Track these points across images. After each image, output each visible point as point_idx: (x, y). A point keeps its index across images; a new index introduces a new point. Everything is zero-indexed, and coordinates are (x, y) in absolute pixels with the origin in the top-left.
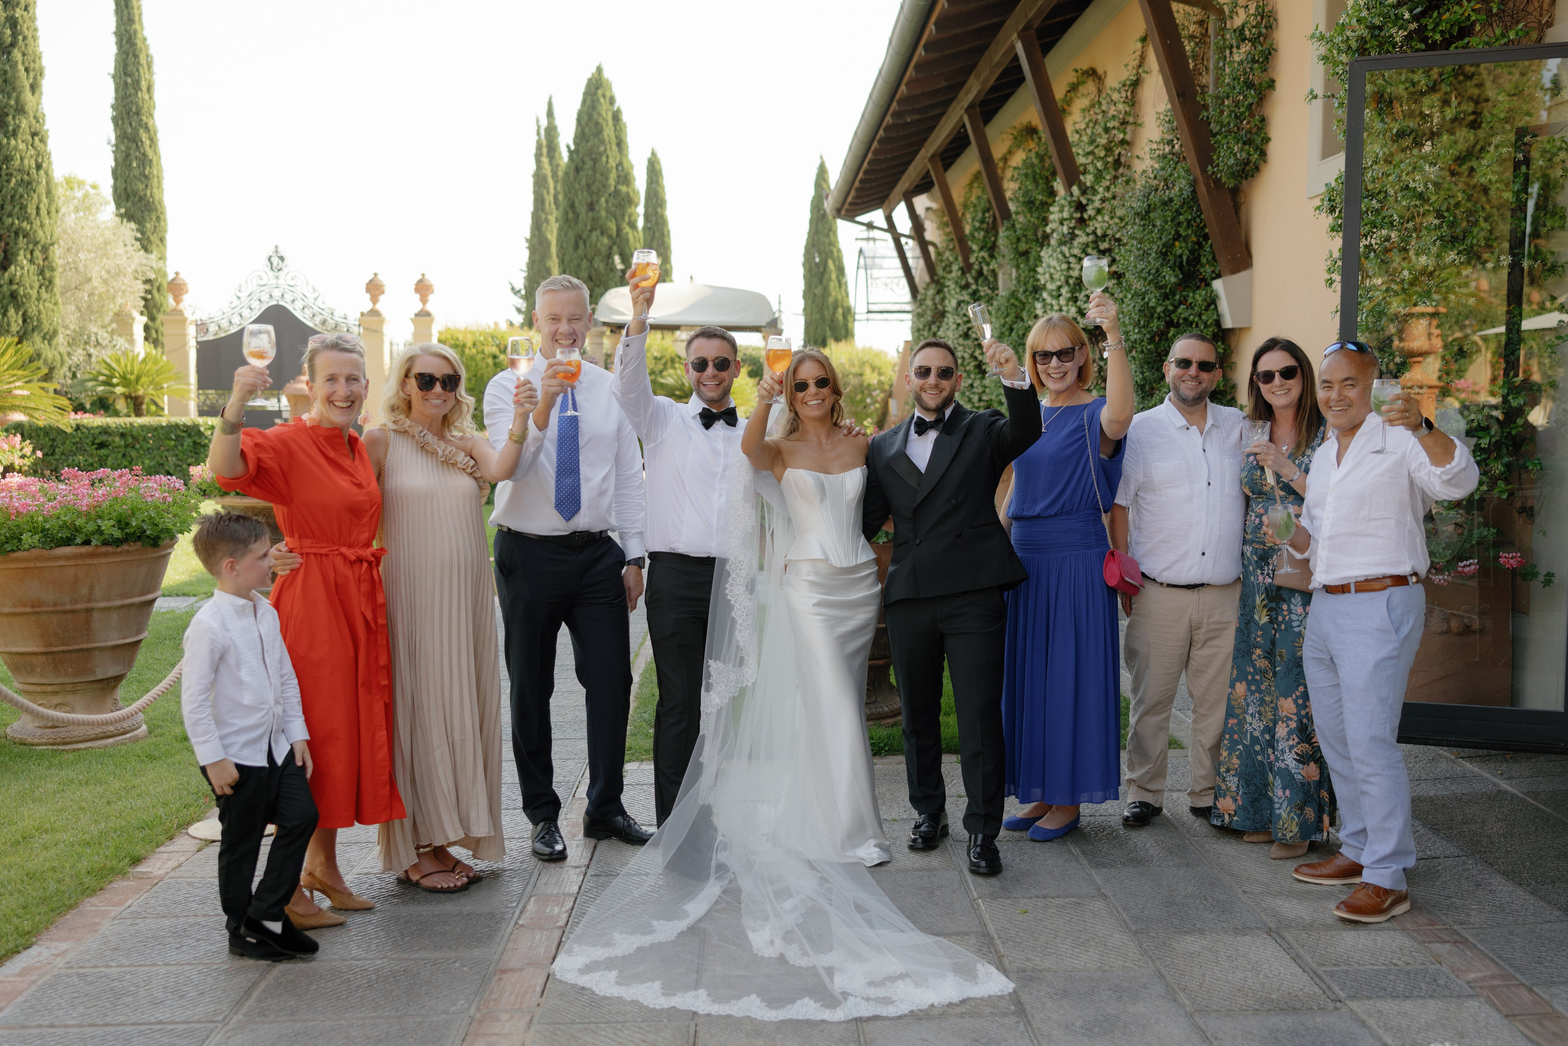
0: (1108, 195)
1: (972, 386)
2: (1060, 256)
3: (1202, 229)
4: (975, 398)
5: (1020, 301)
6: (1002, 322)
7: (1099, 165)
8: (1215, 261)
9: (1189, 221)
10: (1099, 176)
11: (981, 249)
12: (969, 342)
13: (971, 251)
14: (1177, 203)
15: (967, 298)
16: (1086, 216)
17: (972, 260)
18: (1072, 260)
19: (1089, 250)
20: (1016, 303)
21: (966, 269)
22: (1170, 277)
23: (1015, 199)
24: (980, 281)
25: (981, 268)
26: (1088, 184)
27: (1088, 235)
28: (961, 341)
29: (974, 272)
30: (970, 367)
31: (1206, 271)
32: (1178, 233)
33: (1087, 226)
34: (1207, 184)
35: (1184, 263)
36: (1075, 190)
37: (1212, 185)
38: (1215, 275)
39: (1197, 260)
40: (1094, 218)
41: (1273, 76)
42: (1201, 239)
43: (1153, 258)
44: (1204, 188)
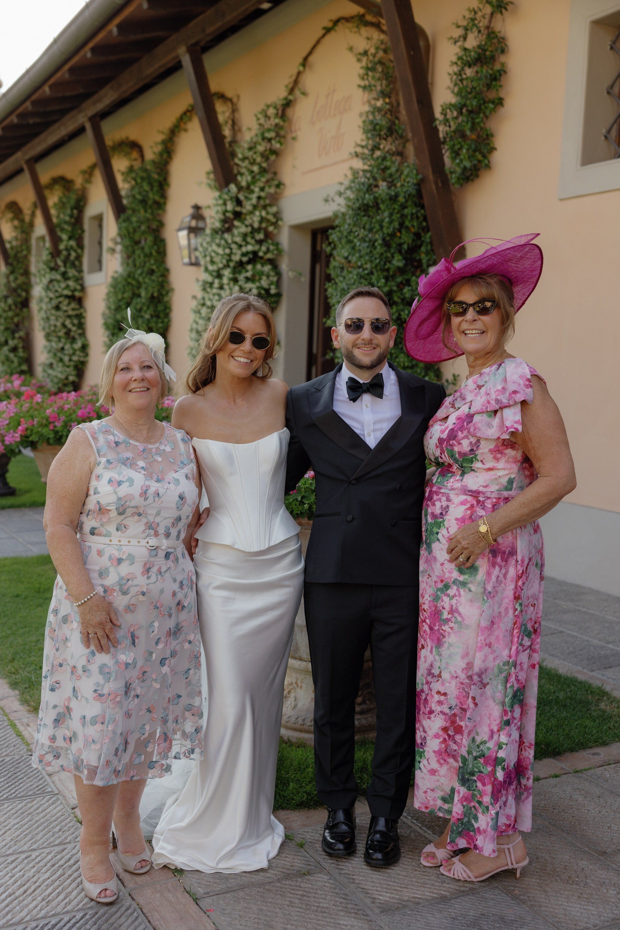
0: (263, 194)
1: (63, 349)
2: (223, 242)
3: (421, 223)
4: (66, 359)
5: (139, 282)
6: (120, 296)
7: (256, 169)
8: (432, 250)
9: (412, 214)
10: (254, 180)
11: (70, 238)
12: (60, 313)
13: (60, 240)
14: (401, 199)
15: (59, 277)
16: (244, 211)
17: (62, 247)
18: (234, 246)
19: (249, 239)
20: (134, 282)
21: (55, 253)
22: (398, 262)
23: (127, 196)
24: (68, 265)
25: (69, 255)
26: (244, 184)
27: (247, 226)
28: (53, 312)
29: (62, 257)
30: (61, 334)
31: (424, 258)
32: (401, 224)
33: (245, 219)
34: (436, 183)
35: (403, 251)
36: (233, 188)
37: (440, 184)
38: (431, 263)
39: (414, 249)
40: (252, 213)
41: (502, 95)
42: (420, 231)
43: (379, 244)
44: (434, 187)
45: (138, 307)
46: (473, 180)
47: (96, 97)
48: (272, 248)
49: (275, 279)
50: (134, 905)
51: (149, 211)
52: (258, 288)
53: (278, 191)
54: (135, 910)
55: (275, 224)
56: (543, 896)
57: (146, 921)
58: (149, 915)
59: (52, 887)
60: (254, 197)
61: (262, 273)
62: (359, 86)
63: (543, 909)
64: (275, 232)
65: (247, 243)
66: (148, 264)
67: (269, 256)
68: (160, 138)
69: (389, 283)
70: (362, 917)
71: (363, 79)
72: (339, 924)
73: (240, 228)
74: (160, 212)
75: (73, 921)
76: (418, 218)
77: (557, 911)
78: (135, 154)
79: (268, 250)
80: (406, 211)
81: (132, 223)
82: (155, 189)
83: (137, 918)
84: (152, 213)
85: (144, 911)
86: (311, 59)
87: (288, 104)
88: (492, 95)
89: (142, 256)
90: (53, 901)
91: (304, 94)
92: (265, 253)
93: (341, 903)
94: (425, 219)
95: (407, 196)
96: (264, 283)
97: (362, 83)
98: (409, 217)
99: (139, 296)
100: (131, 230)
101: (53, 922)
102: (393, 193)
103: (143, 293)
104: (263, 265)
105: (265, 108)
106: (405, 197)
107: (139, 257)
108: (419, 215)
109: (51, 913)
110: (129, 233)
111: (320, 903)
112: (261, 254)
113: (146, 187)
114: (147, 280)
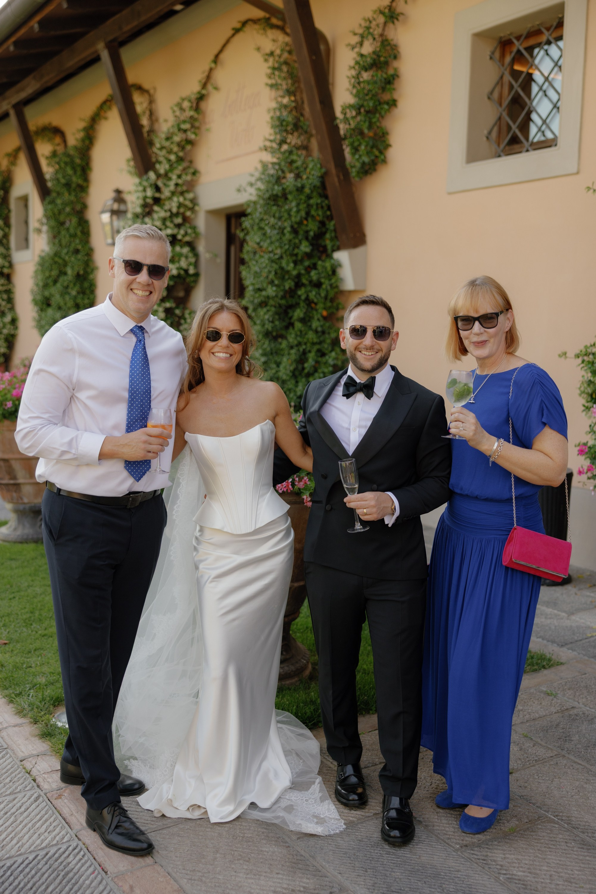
0: (180, 181)
3: (325, 212)
5: (64, 260)
6: (47, 274)
7: (173, 157)
8: (336, 237)
9: (317, 204)
10: (172, 168)
14: (307, 190)
16: (163, 197)
19: (168, 223)
20: (60, 261)
22: (305, 248)
23: (52, 180)
26: (162, 171)
27: (166, 211)
31: (329, 244)
32: (308, 214)
33: (164, 204)
34: (338, 177)
35: (310, 238)
36: (152, 175)
37: (342, 177)
38: (335, 248)
39: (320, 235)
40: (170, 199)
41: (396, 96)
42: (325, 219)
43: (288, 232)
44: (336, 180)
45: (65, 284)
46: (371, 174)
47: (19, 86)
48: (189, 231)
49: (193, 260)
50: (80, 844)
51: (73, 194)
52: (178, 269)
53: (195, 178)
54: (81, 849)
55: (192, 209)
56: (436, 817)
57: (92, 858)
58: (94, 853)
59: (6, 833)
60: (172, 184)
61: (180, 255)
62: (267, 84)
63: (435, 828)
64: (193, 216)
65: (166, 227)
66: (73, 245)
67: (187, 239)
68: (82, 125)
69: (298, 267)
70: (282, 844)
71: (270, 77)
72: (262, 851)
73: (160, 213)
74: (83, 195)
75: (27, 862)
76: (322, 207)
77: (447, 829)
78: (58, 140)
79: (186, 234)
80: (312, 201)
81: (56, 205)
82: (79, 173)
83: (83, 856)
84: (76, 196)
85: (90, 850)
86: (222, 56)
87: (201, 98)
88: (386, 97)
89: (67, 236)
90: (7, 845)
91: (216, 88)
92: (184, 236)
93: (263, 833)
94: (329, 208)
95: (312, 187)
96: (183, 263)
97: (270, 82)
98: (315, 207)
99: (65, 274)
100: (56, 211)
101: (8, 864)
102: (299, 185)
103: (69, 271)
104: (181, 247)
105: (181, 101)
106: (310, 189)
107: (65, 237)
108: (324, 204)
109: (6, 857)
110: (54, 214)
111: (244, 833)
112: (179, 237)
113: (69, 171)
114: (73, 259)
